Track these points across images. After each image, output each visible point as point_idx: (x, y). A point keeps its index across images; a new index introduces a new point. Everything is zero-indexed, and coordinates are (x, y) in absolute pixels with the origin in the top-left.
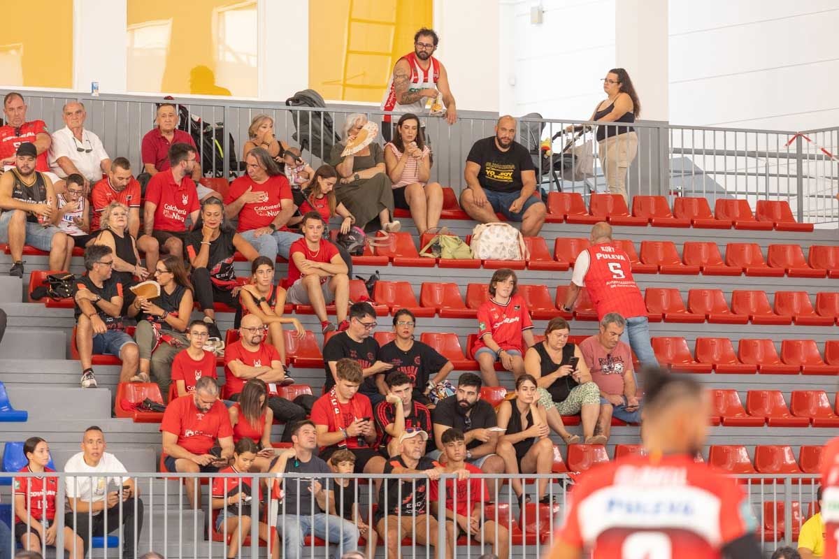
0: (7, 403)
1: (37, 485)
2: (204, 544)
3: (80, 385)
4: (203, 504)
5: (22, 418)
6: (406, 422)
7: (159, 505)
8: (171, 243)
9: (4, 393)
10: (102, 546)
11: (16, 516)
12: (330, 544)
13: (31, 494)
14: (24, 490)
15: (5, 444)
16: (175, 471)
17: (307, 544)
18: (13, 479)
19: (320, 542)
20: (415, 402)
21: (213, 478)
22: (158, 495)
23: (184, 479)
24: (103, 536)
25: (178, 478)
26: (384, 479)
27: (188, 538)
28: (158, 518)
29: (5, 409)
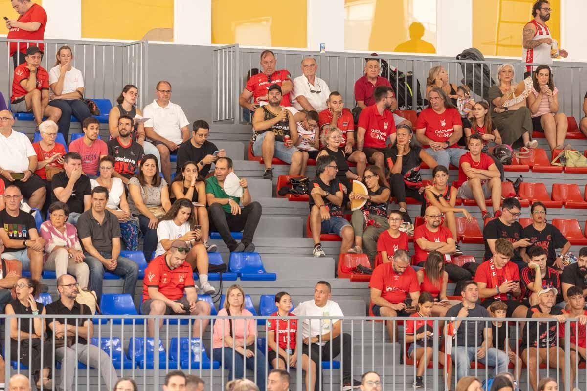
0: (261, 268)
1: (283, 325)
2: (400, 366)
3: (312, 255)
4: (399, 339)
5: (272, 278)
6: (542, 282)
7: (368, 340)
8: (376, 156)
9: (260, 261)
10: (329, 368)
11: (269, 347)
12: (489, 367)
13: (279, 331)
14: (274, 328)
15: (260, 296)
16: (380, 316)
17: (473, 367)
18: (267, 321)
19: (482, 365)
20: (549, 268)
21: (406, 321)
22: (368, 332)
23: (386, 321)
24: (329, 360)
25: (382, 321)
26: (526, 322)
27: (389, 362)
28: (368, 348)
29: (261, 272)
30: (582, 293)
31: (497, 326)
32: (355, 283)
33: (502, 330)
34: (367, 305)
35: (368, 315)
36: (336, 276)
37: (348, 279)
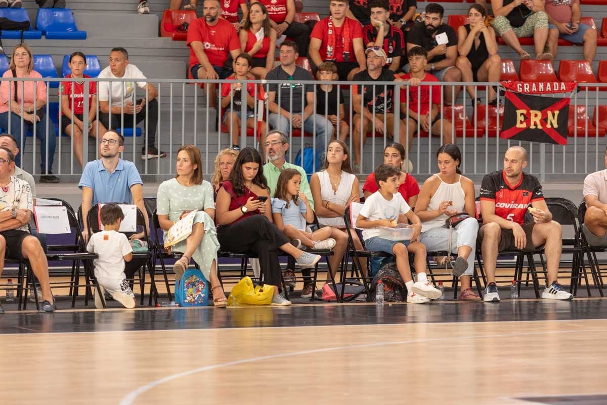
11: (63, 112)
14: (68, 92)
30: (426, 55)
31: (327, 89)
32: (177, 42)
33: (333, 94)
34: (187, 66)
35: (187, 78)
36: (160, 35)
37: (170, 39)
